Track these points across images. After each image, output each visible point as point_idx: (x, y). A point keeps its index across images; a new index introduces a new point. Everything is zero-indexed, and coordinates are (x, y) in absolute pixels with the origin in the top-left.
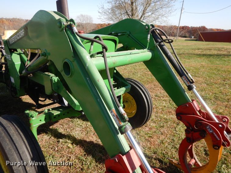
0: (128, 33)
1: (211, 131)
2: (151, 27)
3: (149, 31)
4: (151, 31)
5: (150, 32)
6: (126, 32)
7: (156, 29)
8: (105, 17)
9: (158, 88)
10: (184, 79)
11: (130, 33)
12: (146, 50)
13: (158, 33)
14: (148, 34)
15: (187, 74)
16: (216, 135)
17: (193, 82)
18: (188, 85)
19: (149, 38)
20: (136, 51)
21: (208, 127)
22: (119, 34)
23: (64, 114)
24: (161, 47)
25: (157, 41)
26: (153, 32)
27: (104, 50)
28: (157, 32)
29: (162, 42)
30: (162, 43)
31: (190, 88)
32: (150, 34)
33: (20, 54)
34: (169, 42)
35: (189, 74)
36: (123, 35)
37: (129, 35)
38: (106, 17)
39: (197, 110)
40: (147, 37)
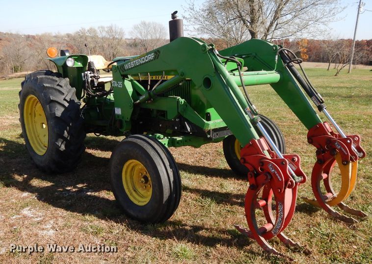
0: (254, 54)
1: (339, 147)
2: (278, 48)
3: (276, 52)
4: (278, 51)
5: (278, 53)
6: (251, 54)
7: (284, 50)
8: (197, 27)
9: (299, 143)
10: (314, 99)
11: (256, 55)
12: (274, 71)
13: (286, 54)
14: (276, 55)
15: (317, 94)
16: (343, 150)
17: (323, 102)
18: (318, 105)
19: (277, 59)
20: (263, 72)
21: (336, 144)
22: (243, 56)
23: (186, 141)
24: (290, 67)
25: (285, 62)
26: (281, 53)
27: (239, 67)
28: (285, 52)
29: (290, 62)
30: (291, 64)
31: (320, 108)
32: (278, 55)
33: (131, 81)
34: (298, 63)
35: (319, 94)
36: (248, 57)
37: (255, 57)
38: (199, 26)
39: (328, 131)
40: (275, 58)
